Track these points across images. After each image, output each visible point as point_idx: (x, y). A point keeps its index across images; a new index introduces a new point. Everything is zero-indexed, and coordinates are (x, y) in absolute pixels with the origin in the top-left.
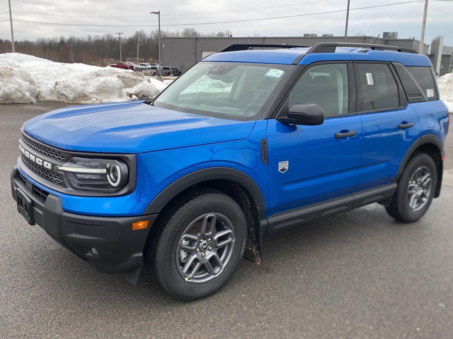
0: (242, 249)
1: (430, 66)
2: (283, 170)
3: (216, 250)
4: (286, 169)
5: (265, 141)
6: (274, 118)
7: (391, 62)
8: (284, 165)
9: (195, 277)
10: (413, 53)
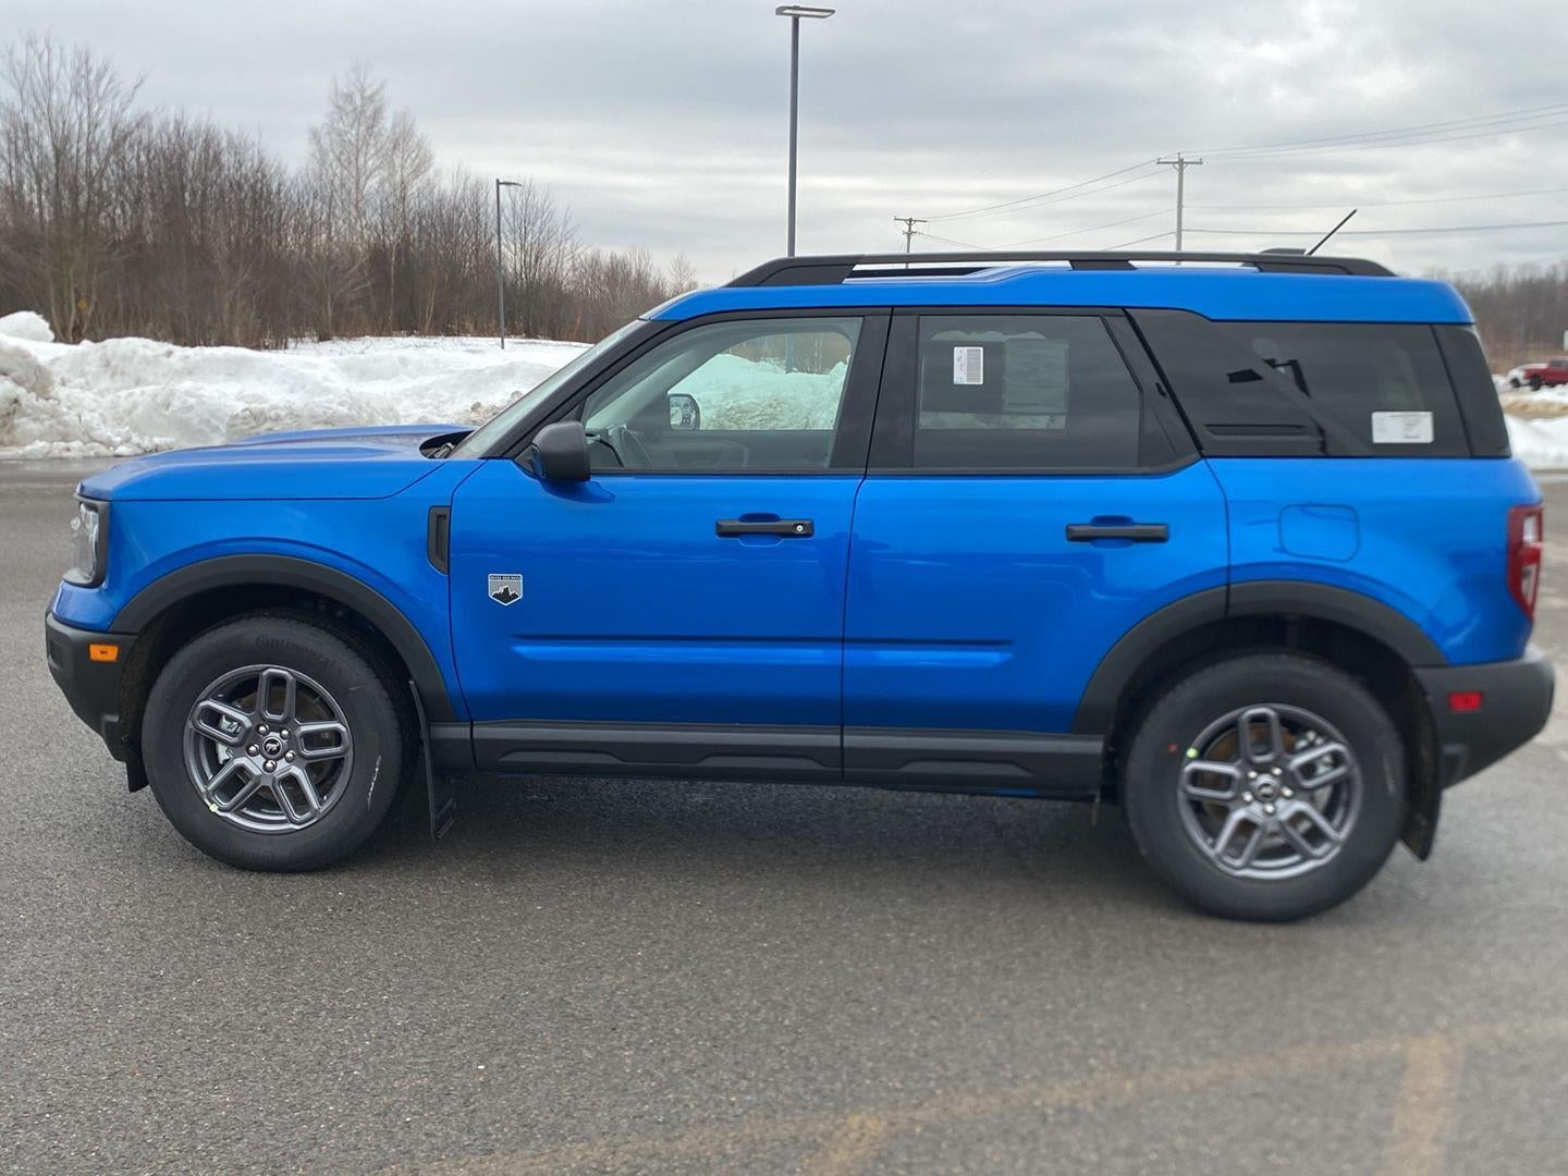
0: (371, 780)
1: (1467, 321)
2: (505, 596)
3: (304, 765)
4: (515, 596)
5: (443, 511)
6: (512, 458)
7: (1123, 308)
8: (506, 584)
9: (244, 810)
10: (1350, 273)
